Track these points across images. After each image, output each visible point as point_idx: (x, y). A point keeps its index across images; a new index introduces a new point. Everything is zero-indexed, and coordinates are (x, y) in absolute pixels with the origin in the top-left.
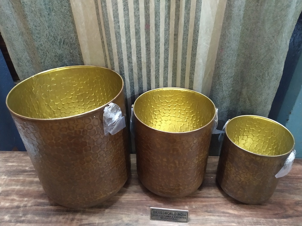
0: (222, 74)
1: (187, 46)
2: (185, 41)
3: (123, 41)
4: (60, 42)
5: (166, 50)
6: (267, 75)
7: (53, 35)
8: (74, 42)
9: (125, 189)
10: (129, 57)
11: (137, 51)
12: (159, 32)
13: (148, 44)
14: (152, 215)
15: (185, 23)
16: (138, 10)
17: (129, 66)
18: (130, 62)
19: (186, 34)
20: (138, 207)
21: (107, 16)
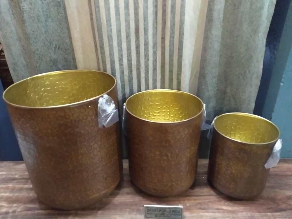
0: (207, 74)
1: (173, 48)
2: (172, 43)
3: (115, 44)
4: (55, 48)
5: (155, 53)
6: (248, 73)
7: (49, 40)
8: (68, 47)
9: (117, 191)
10: (121, 60)
11: (127, 54)
12: (148, 36)
13: (138, 47)
14: (147, 213)
15: (171, 27)
16: (129, 15)
17: (120, 68)
18: (121, 65)
19: (172, 37)
20: (132, 207)
21: (100, 20)
